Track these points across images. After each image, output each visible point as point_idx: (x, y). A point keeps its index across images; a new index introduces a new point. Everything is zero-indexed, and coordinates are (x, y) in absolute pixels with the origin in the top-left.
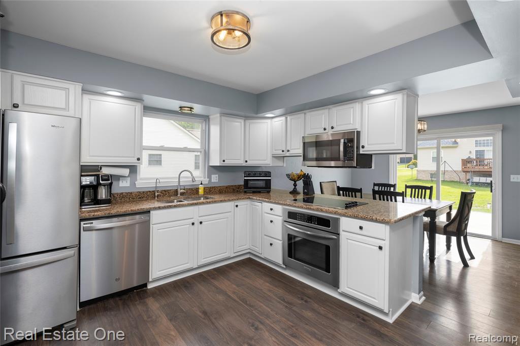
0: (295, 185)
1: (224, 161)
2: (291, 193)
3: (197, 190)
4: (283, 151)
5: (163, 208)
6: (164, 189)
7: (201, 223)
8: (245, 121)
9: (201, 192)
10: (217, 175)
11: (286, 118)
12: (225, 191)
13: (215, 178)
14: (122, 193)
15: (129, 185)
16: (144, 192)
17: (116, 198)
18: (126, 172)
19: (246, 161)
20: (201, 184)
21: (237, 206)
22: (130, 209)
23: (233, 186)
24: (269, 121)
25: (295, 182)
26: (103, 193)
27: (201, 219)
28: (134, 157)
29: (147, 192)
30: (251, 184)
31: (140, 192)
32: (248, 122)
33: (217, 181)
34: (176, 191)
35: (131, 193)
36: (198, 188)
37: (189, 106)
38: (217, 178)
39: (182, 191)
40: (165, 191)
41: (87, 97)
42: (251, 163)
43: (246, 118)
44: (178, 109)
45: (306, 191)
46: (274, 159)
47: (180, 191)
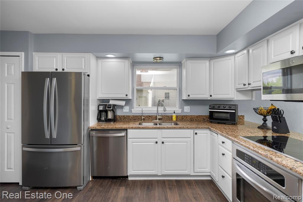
0: (265, 120)
1: (189, 96)
2: (259, 128)
3: (172, 117)
4: (244, 85)
5: (135, 128)
6: (148, 115)
7: (163, 143)
8: (210, 61)
9: (174, 119)
10: (189, 107)
11: (248, 51)
12: (196, 120)
13: (187, 110)
14: (124, 116)
15: (128, 111)
16: (136, 116)
17: (121, 118)
18: (123, 103)
19: (211, 96)
20: (174, 113)
21: (196, 134)
22: (114, 127)
23: (203, 116)
24: (232, 57)
25: (265, 116)
26: (110, 115)
27: (163, 140)
28: (124, 94)
29: (138, 116)
30: (216, 115)
31: (134, 116)
32: (212, 62)
33: (189, 111)
34: (156, 117)
35: (129, 116)
36: (172, 116)
37: (159, 56)
38: (189, 109)
39: (159, 117)
40: (149, 116)
41: (100, 61)
42: (215, 97)
43: (211, 58)
44: (152, 60)
45: (275, 127)
46: (238, 93)
47: (158, 117)
